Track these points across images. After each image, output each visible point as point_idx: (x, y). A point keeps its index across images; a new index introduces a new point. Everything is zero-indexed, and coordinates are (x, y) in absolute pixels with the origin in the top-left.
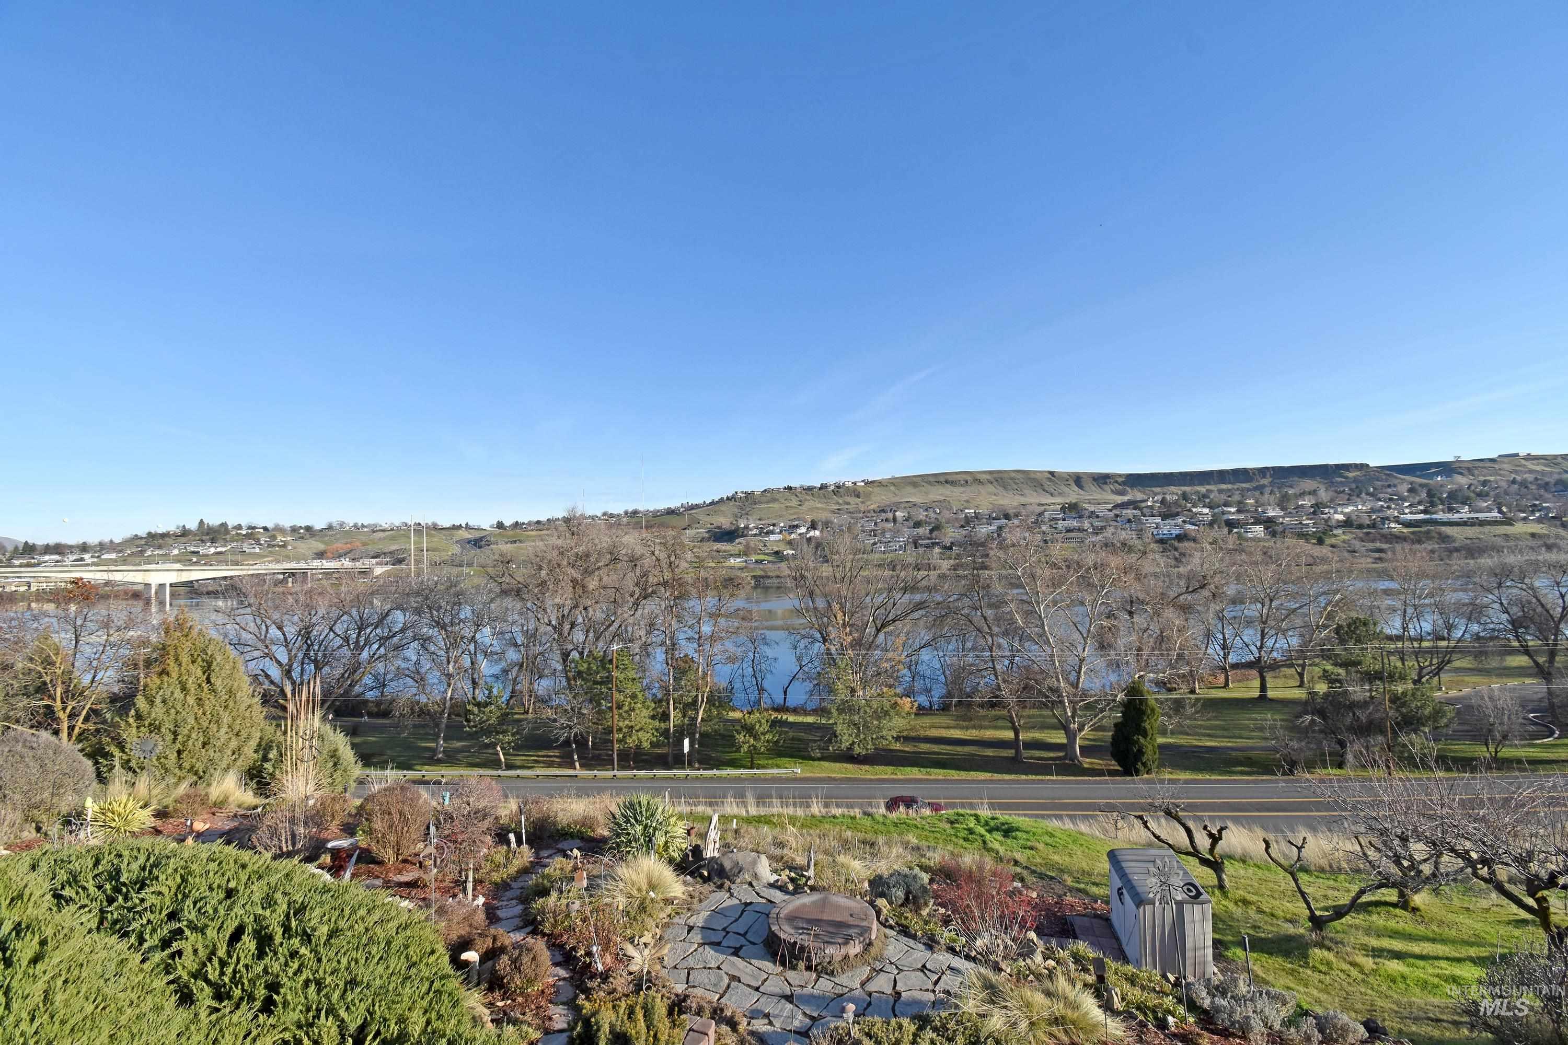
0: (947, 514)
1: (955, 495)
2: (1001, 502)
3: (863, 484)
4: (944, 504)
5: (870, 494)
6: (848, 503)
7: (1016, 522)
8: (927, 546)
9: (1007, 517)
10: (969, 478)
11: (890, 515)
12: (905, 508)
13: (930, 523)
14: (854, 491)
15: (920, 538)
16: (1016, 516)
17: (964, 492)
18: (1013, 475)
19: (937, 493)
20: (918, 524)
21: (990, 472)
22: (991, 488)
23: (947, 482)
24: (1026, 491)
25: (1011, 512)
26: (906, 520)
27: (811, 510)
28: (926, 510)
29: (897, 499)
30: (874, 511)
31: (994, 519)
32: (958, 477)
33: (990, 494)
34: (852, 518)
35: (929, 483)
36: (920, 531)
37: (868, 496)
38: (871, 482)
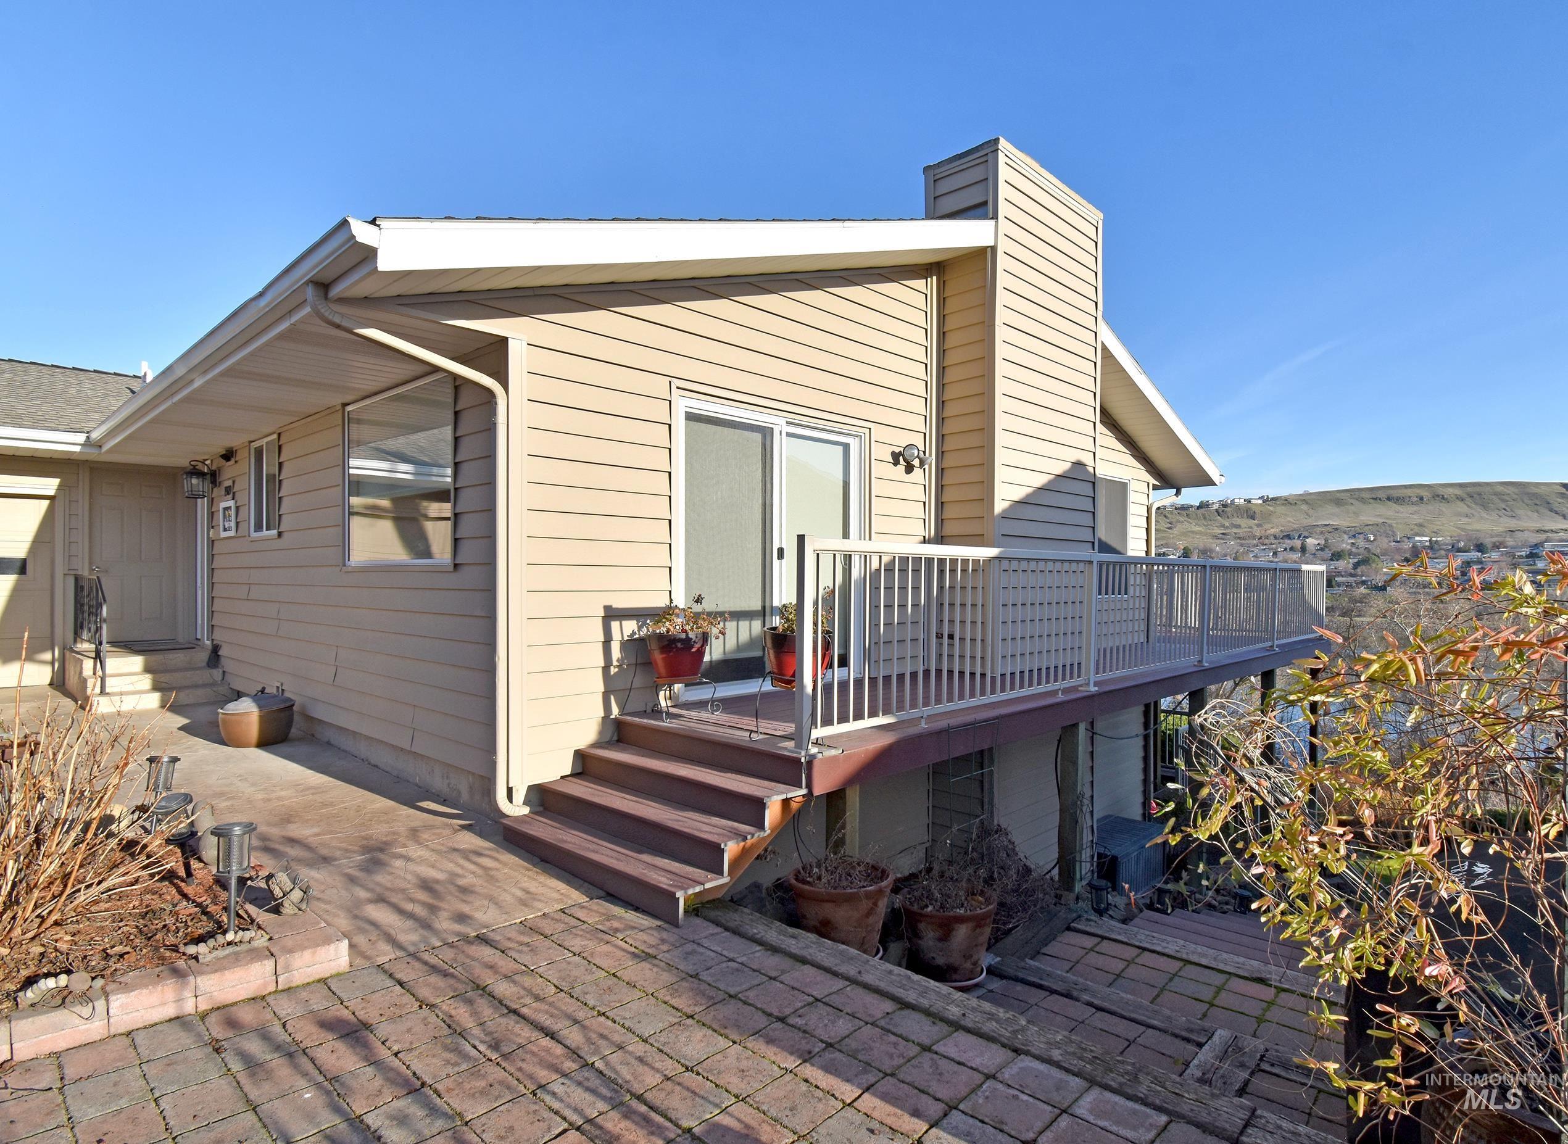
0: (1384, 543)
1: (1400, 517)
2: (1477, 526)
3: (1260, 501)
4: (1383, 529)
5: (1271, 514)
6: (1238, 527)
7: (1495, 555)
8: (1349, 586)
9: (1480, 548)
10: (1425, 494)
11: (1297, 543)
12: (1322, 533)
13: (1356, 555)
14: (1247, 511)
15: (1339, 574)
16: (1496, 546)
17: (1415, 513)
18: (1500, 489)
19: (1370, 515)
20: (1337, 556)
21: (1461, 485)
22: (1461, 507)
23: (1389, 499)
24: (1519, 512)
25: (1488, 541)
26: (1322, 550)
27: (1184, 534)
28: (1354, 536)
29: (1311, 521)
30: (1275, 537)
31: (1459, 550)
32: (1409, 492)
33: (1459, 514)
34: (1242, 545)
35: (1362, 500)
36: (1341, 564)
37: (1267, 516)
38: (1273, 499)
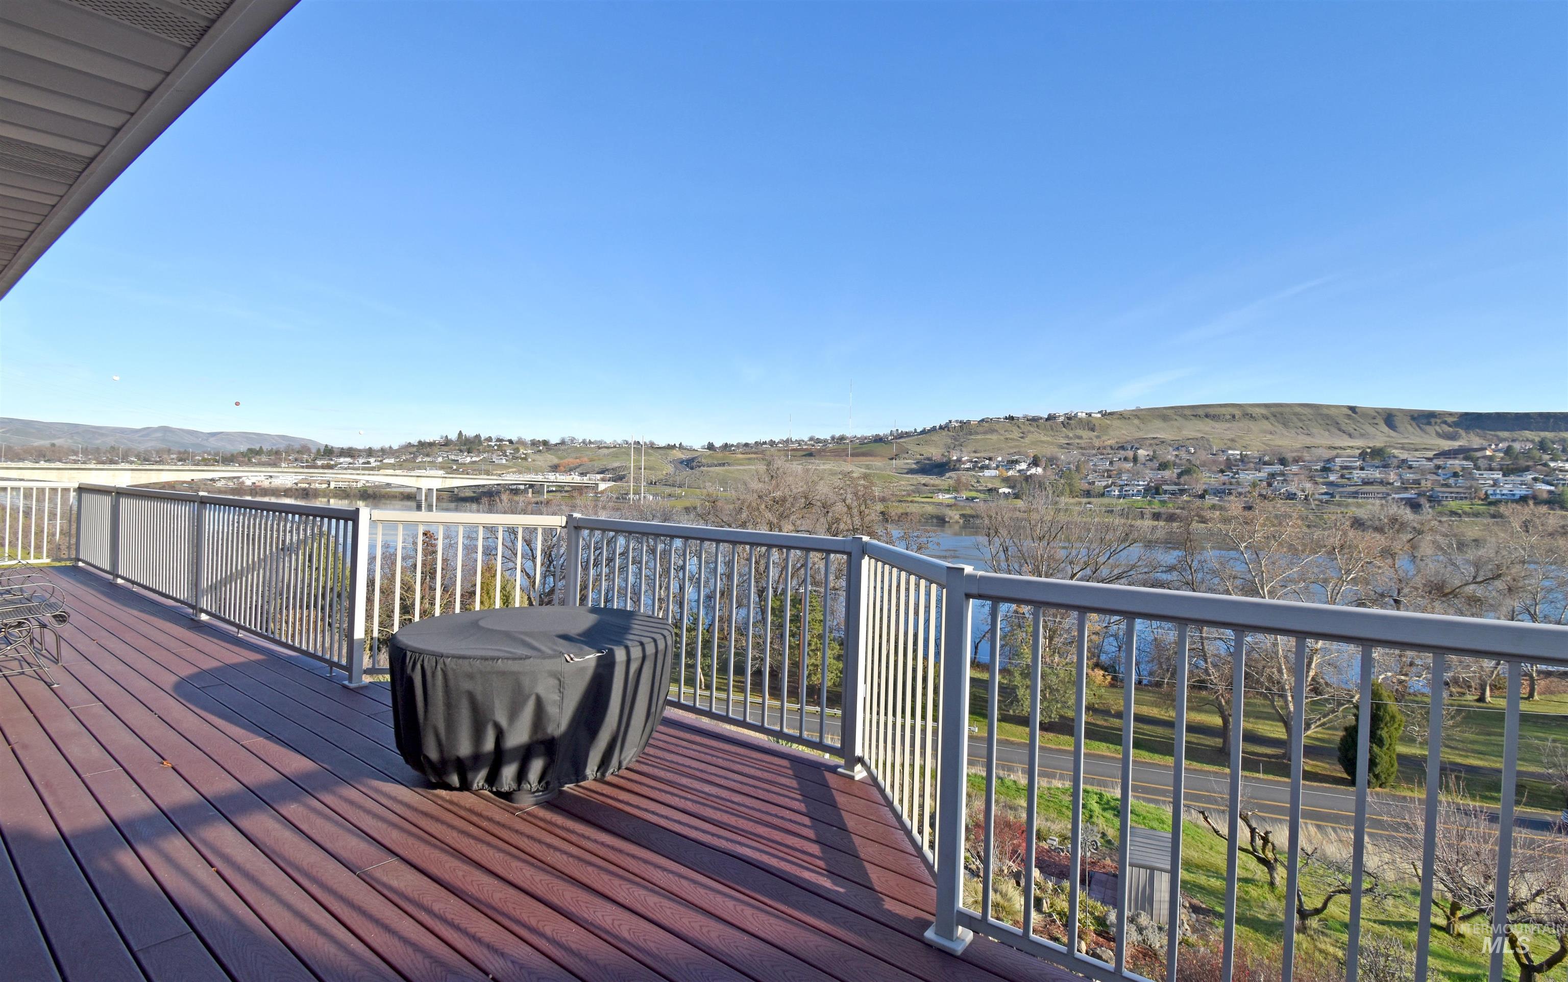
0: (1203, 456)
1: (1216, 432)
2: (1279, 442)
3: (1099, 415)
4: (1202, 442)
5: (1108, 427)
6: (1080, 438)
7: (1295, 468)
8: (1173, 493)
9: (1283, 462)
10: (1237, 413)
11: (1130, 454)
12: (1151, 445)
13: (1179, 466)
14: (1088, 424)
15: (1165, 482)
16: (1296, 461)
17: (1229, 429)
18: (1298, 410)
19: (1192, 430)
20: (1163, 466)
21: (1266, 406)
22: (1266, 425)
23: (1207, 416)
24: (1314, 431)
25: (1289, 456)
26: (1151, 460)
27: (1034, 443)
28: (1178, 449)
29: (1141, 434)
30: (1112, 448)
31: (1265, 463)
32: (1223, 410)
33: (1265, 432)
34: (1083, 455)
35: (1185, 417)
36: (1167, 474)
37: (1105, 429)
38: (1111, 414)
